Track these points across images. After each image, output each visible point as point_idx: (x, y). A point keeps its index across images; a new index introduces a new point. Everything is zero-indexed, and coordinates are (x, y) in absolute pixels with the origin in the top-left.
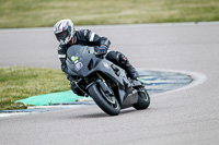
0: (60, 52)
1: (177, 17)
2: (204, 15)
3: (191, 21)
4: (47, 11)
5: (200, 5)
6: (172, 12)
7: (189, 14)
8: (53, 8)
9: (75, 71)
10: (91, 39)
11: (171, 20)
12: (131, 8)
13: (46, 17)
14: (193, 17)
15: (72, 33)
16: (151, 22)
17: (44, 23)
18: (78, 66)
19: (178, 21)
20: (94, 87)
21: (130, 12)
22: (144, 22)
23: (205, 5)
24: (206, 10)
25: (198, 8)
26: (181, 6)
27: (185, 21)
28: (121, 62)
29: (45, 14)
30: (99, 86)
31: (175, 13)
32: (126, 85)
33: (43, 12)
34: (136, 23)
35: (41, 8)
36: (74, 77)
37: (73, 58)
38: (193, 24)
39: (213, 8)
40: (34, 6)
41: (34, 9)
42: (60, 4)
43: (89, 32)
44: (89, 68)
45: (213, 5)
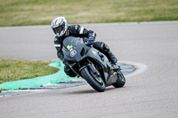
0: (56, 42)
1: (123, 18)
2: (145, 17)
3: (134, 21)
4: (17, 13)
5: (141, 8)
6: (119, 14)
7: (132, 16)
8: (22, 10)
9: (70, 57)
10: (81, 32)
11: (118, 21)
12: (85, 10)
13: (16, 18)
14: (137, 17)
15: (66, 28)
16: (101, 22)
17: (14, 23)
18: (73, 53)
19: (124, 21)
20: (86, 69)
21: (84, 14)
22: (96, 22)
23: (146, 8)
24: (147, 12)
25: (140, 11)
26: (126, 9)
27: (129, 21)
29: (16, 16)
30: (89, 69)
31: (122, 15)
32: (109, 68)
33: (14, 13)
34: (90, 22)
35: (12, 10)
37: (68, 47)
38: (136, 23)
39: (152, 11)
40: (6, 9)
41: (6, 11)
42: (28, 7)
43: (79, 27)
44: (82, 55)
45: (152, 7)
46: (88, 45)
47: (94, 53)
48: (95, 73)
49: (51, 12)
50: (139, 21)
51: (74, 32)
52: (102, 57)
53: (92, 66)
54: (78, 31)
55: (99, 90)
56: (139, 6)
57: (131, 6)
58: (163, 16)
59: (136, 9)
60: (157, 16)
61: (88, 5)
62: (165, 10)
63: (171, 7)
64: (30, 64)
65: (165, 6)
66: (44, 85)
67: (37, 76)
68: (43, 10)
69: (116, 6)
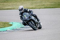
0: (20, 14)
1: (34, 7)
2: (41, 7)
3: (38, 8)
5: (40, 4)
6: (33, 6)
7: (37, 7)
9: (25, 19)
10: (28, 11)
15: (23, 9)
18: (26, 18)
20: (31, 23)
23: (42, 4)
24: (42, 5)
25: (40, 5)
26: (35, 4)
28: (36, 17)
36: (25, 21)
37: (25, 16)
38: (38, 9)
39: (44, 5)
44: (29, 18)
45: (44, 4)
46: (31, 15)
47: (33, 18)
48: (34, 24)
49: (10, 5)
50: (40, 8)
51: (26, 11)
52: (35, 19)
53: (32, 22)
54: (27, 10)
55: (35, 30)
56: (39, 3)
57: (37, 3)
58: (47, 7)
59: (39, 4)
60: (46, 7)
61: (22, 3)
62: (48, 5)
63: (50, 4)
64: (3, 23)
65: (48, 3)
66: (8, 30)
67: (5, 27)
68: (7, 5)
69: (32, 3)
